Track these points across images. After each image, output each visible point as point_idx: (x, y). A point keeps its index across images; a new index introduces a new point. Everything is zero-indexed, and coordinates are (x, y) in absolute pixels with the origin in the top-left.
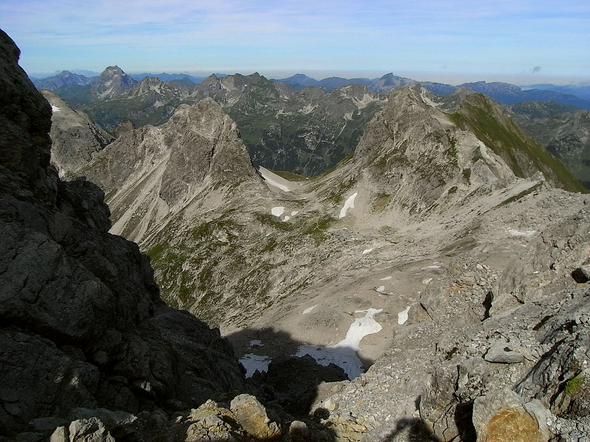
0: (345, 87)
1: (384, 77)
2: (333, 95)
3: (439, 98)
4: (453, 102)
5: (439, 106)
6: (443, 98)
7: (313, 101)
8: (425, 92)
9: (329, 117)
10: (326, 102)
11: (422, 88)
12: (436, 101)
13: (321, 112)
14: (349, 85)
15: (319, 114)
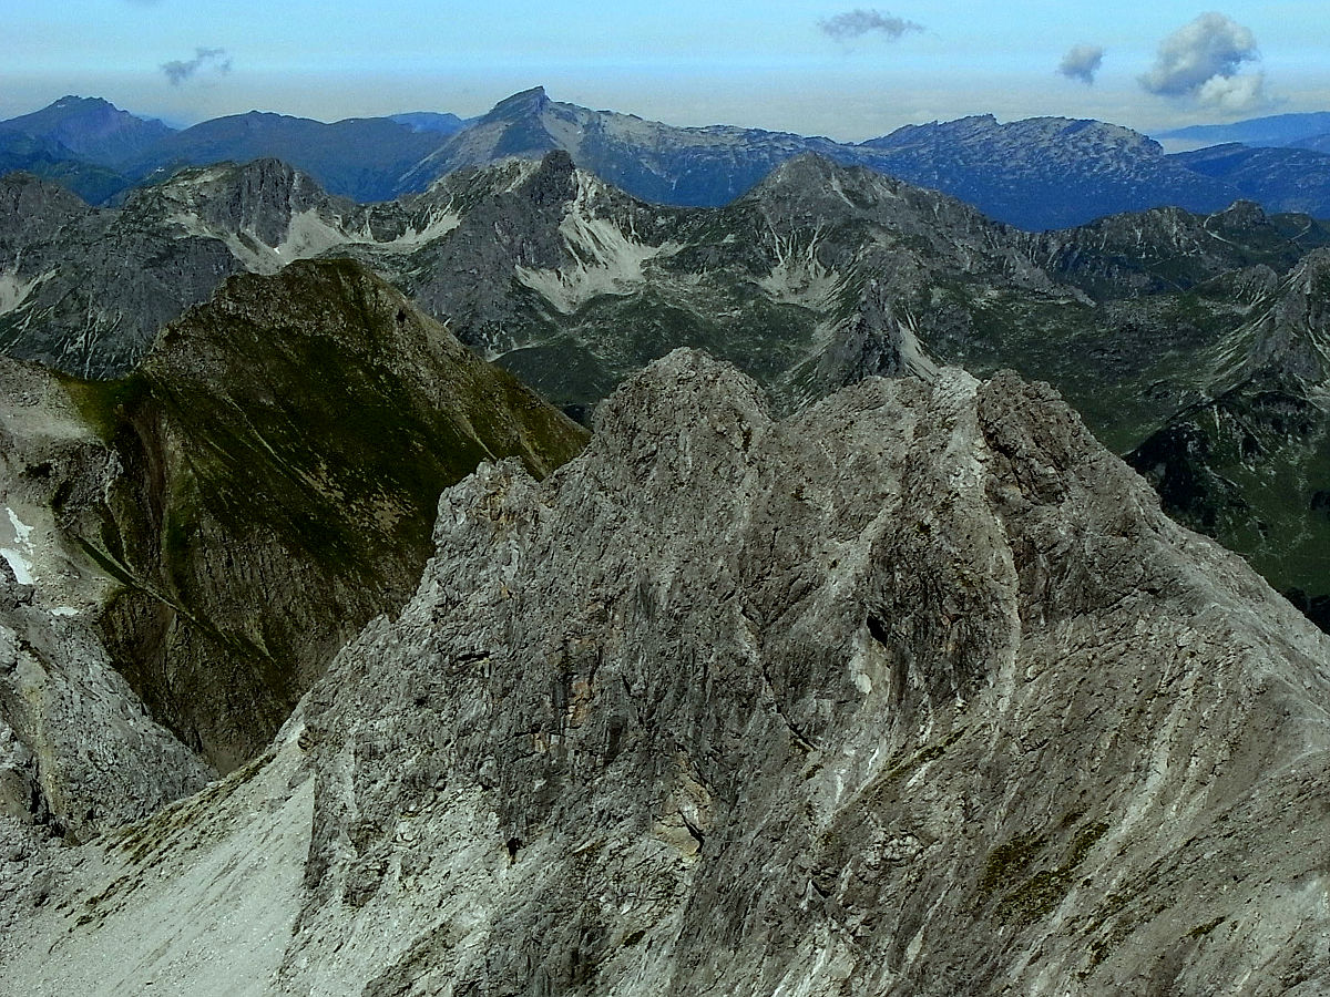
0: (192, 176)
1: (504, 109)
2: (124, 218)
3: (661, 221)
4: (729, 239)
5: (661, 260)
6: (682, 220)
7: (28, 251)
8: (591, 194)
9: (104, 336)
10: (87, 258)
11: (580, 177)
12: (647, 236)
13: (62, 312)
14: (214, 167)
15: (54, 321)
